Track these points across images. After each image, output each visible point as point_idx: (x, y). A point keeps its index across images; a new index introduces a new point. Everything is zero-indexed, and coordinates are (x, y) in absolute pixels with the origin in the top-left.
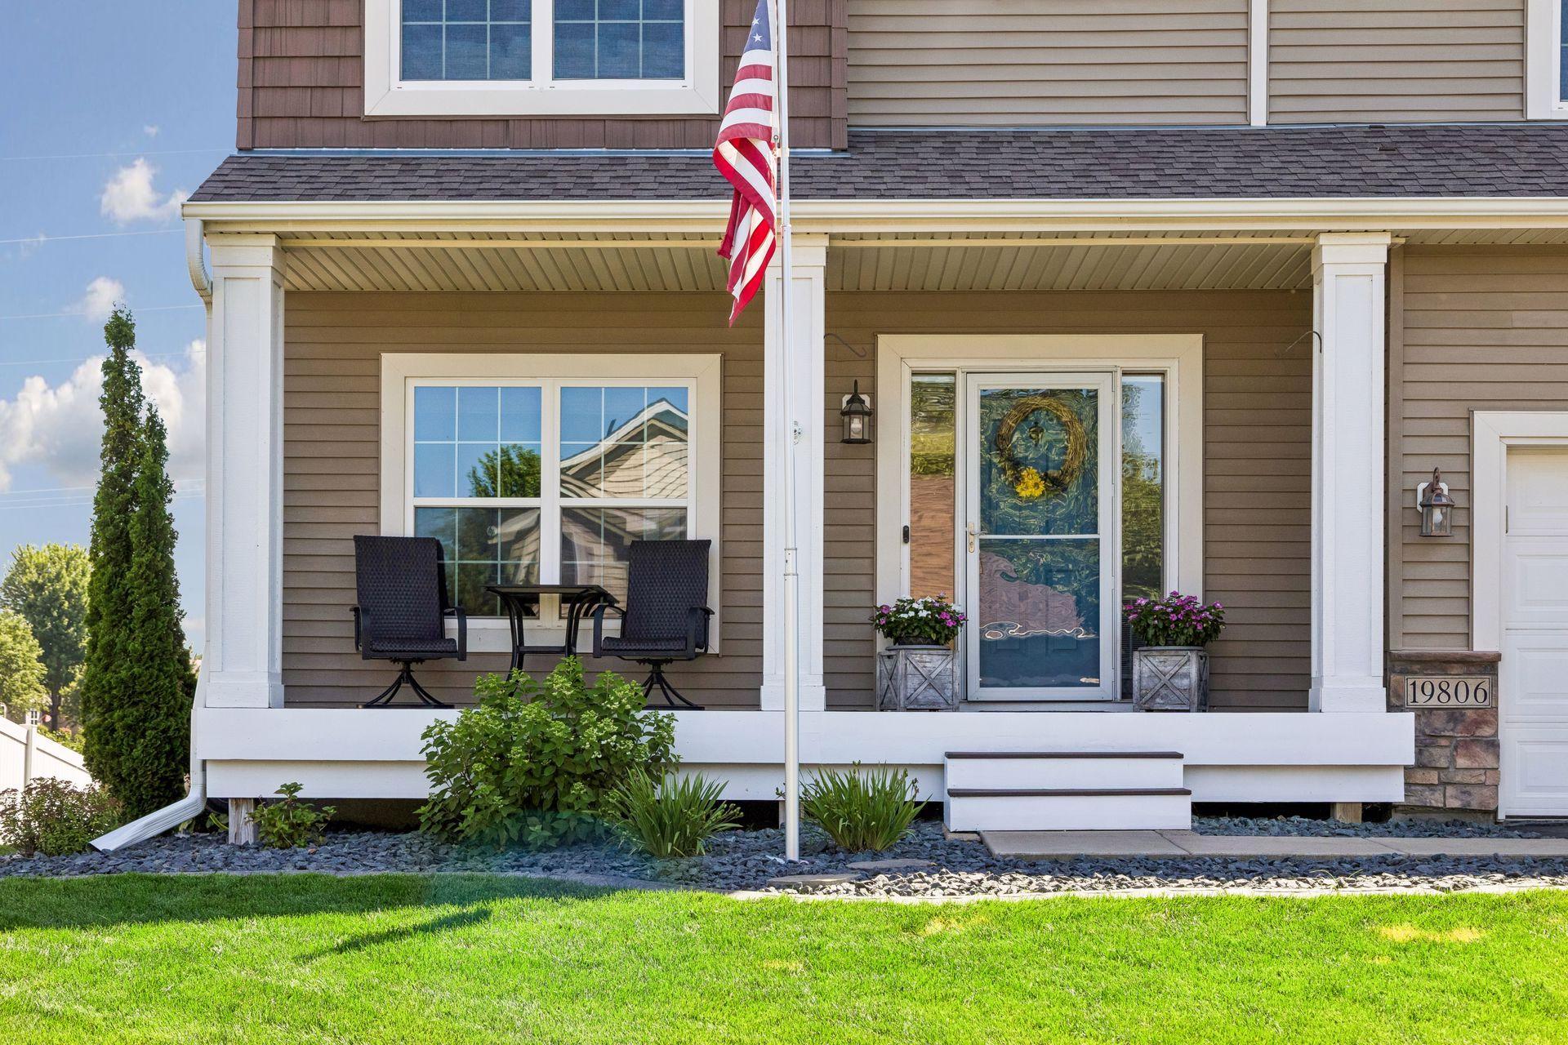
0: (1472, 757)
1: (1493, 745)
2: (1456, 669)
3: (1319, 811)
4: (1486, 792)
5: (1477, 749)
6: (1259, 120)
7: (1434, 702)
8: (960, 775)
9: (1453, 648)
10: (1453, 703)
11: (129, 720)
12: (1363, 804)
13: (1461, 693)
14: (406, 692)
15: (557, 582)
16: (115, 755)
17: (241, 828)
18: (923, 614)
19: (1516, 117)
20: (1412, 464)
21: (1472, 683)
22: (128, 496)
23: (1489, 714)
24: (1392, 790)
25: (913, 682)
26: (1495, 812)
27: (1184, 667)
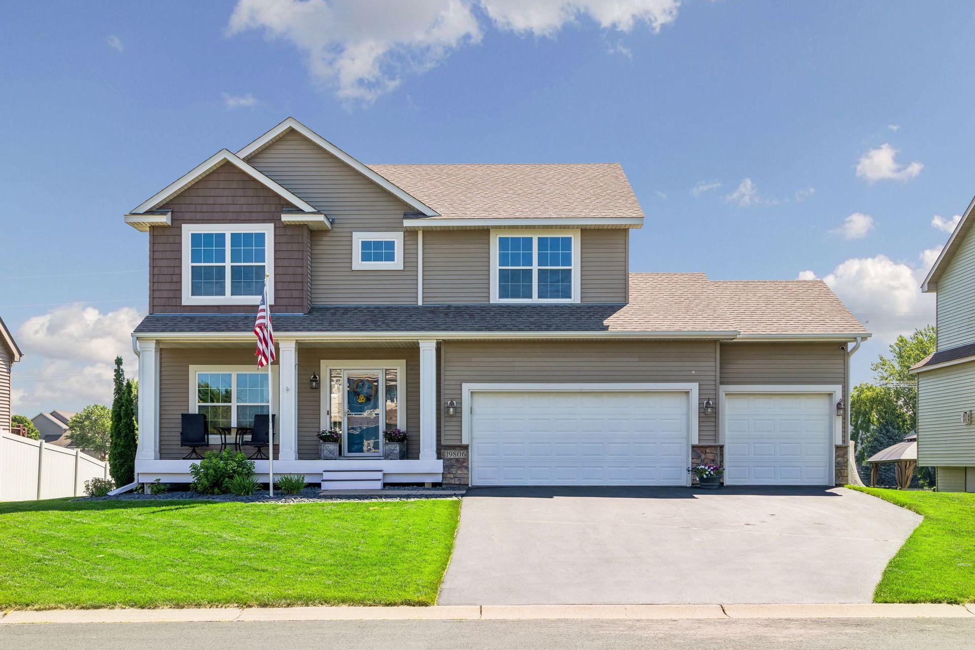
0: (462, 471)
1: (467, 468)
2: (458, 448)
3: (421, 485)
4: (465, 479)
5: (463, 469)
6: (420, 303)
7: (452, 457)
8: (326, 476)
9: (457, 443)
10: (457, 457)
11: (120, 463)
12: (432, 483)
13: (459, 455)
14: (194, 455)
15: (236, 427)
16: (117, 472)
17: (148, 491)
18: (328, 434)
19: (487, 303)
20: (447, 396)
21: (462, 452)
22: (120, 404)
23: (466, 460)
24: (439, 479)
25: (325, 452)
26: (468, 485)
27: (396, 448)
